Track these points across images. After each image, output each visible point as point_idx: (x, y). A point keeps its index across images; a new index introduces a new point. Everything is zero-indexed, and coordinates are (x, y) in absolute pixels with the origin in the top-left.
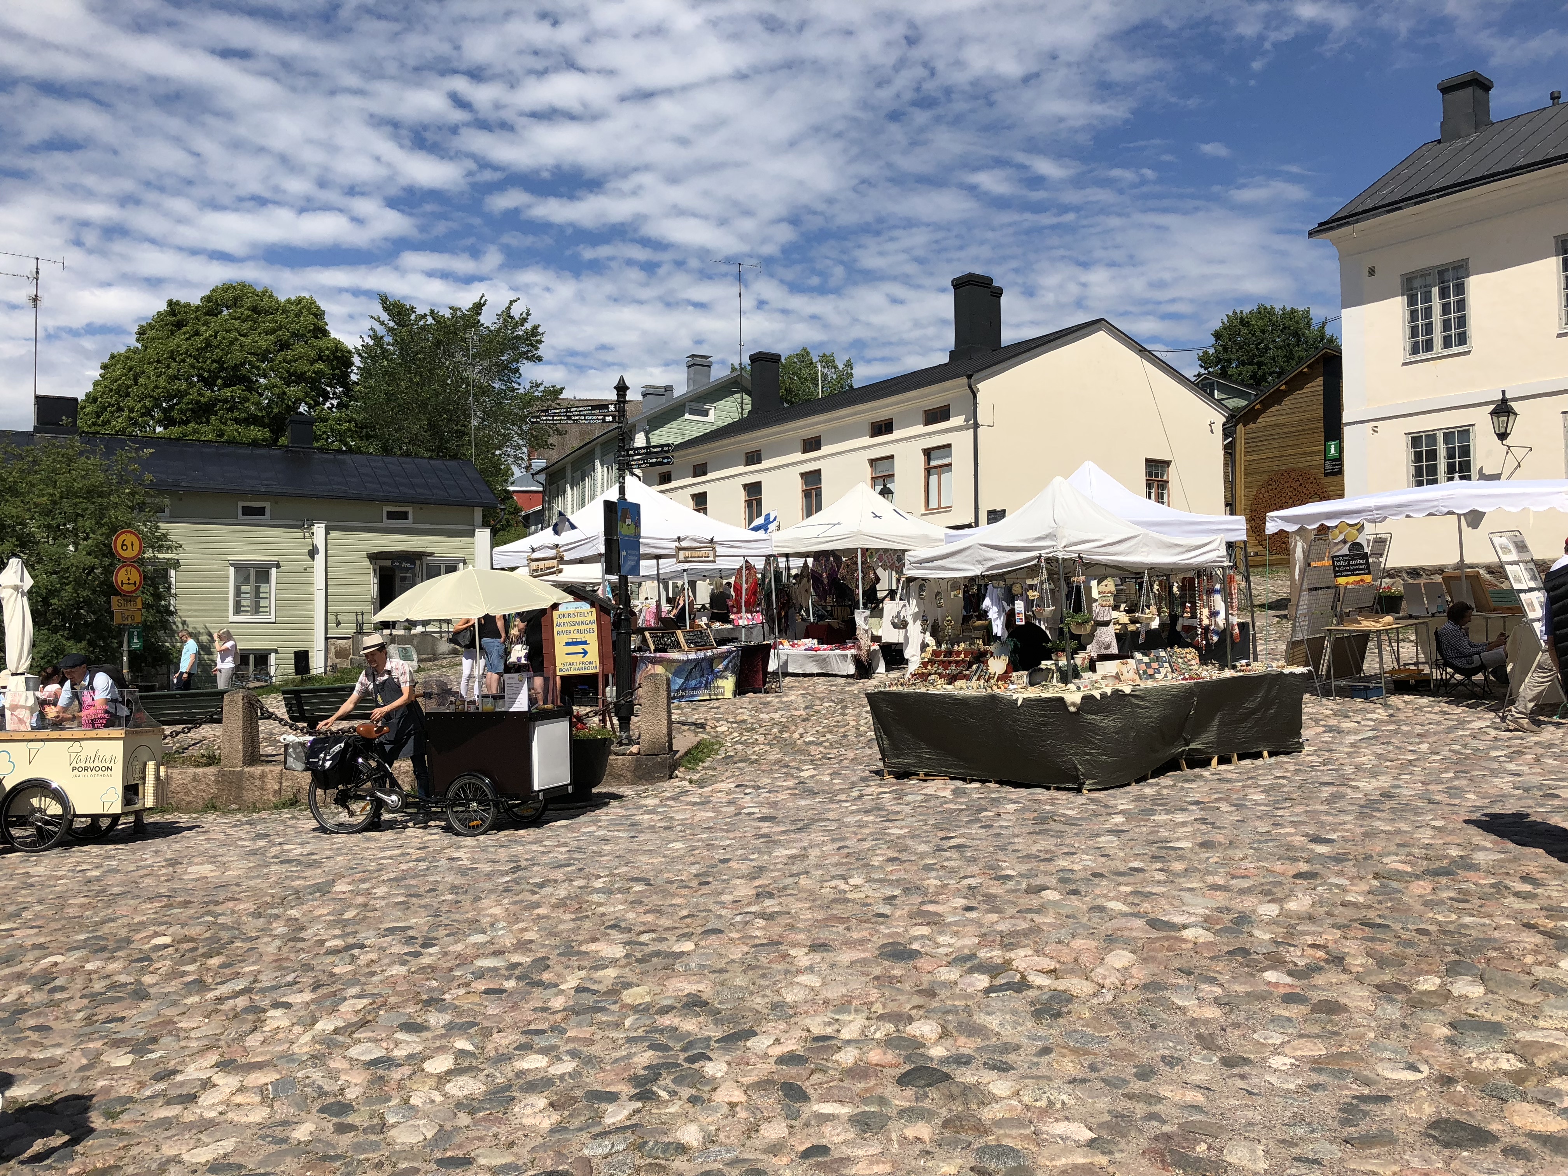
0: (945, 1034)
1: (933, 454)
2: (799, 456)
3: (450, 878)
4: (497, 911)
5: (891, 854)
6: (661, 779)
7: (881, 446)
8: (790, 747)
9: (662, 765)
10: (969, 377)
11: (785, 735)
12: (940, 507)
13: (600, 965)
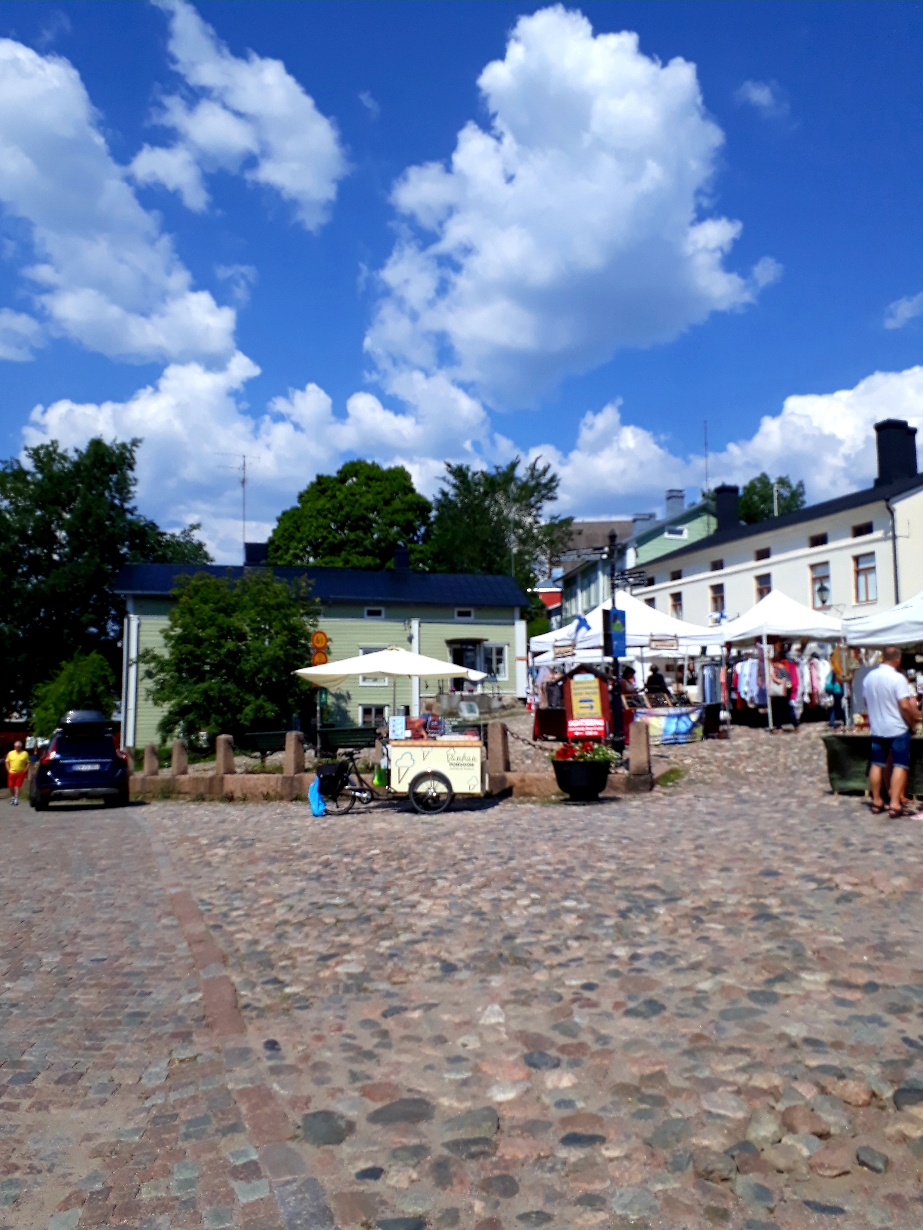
0: (783, 904)
1: (861, 560)
2: (754, 564)
3: (518, 833)
4: (546, 848)
5: (782, 832)
6: (644, 791)
7: (819, 554)
8: (736, 775)
9: (645, 782)
10: (887, 500)
11: (733, 767)
12: (867, 600)
13: (602, 871)
